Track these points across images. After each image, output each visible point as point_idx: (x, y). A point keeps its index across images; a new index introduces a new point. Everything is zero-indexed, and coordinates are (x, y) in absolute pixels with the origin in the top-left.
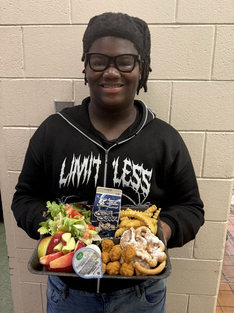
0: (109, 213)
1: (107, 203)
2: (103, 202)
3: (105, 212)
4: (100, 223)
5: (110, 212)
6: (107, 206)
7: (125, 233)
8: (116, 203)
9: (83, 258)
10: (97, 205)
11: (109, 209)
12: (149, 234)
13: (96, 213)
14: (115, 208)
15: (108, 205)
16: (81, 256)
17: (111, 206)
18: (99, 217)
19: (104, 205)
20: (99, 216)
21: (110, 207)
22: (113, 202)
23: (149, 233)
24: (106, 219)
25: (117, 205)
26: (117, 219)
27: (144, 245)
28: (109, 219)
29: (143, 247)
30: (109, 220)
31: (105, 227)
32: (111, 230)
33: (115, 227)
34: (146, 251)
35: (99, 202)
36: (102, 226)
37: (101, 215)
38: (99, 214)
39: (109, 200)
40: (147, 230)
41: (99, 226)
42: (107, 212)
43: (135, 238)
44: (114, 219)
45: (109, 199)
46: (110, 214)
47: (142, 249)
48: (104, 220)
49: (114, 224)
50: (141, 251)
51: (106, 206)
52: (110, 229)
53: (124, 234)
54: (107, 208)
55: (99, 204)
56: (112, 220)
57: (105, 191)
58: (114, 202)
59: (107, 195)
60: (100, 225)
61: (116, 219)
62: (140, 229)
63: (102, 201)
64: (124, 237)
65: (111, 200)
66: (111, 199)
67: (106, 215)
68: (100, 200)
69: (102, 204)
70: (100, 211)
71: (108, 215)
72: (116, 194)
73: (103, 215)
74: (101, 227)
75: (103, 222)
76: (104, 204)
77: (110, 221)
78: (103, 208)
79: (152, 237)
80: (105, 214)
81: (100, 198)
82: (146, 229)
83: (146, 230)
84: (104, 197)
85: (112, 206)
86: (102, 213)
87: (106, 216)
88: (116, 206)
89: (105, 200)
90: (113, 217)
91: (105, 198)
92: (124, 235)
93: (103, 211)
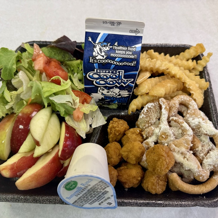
0: (116, 73)
1: (112, 55)
2: (103, 54)
3: (109, 72)
4: (99, 88)
5: (119, 72)
6: (112, 62)
7: (148, 108)
8: (130, 53)
9: (77, 187)
10: (91, 60)
11: (117, 68)
12: (195, 112)
13: (91, 74)
14: (130, 64)
15: (113, 59)
16: (74, 186)
17: (120, 61)
18: (98, 81)
19: (106, 59)
20: (97, 79)
21: (118, 64)
22: (124, 52)
23: (194, 110)
24: (111, 83)
25: (132, 57)
26: (132, 82)
27: (187, 141)
28: (116, 82)
29: (187, 145)
30: (117, 84)
31: (110, 93)
32: (120, 97)
33: (128, 93)
34: (192, 152)
35: (94, 53)
36: (105, 92)
37: (101, 78)
38: (96, 76)
39: (116, 48)
40: (191, 103)
41: (98, 92)
42: (112, 72)
43: (169, 122)
44: (127, 83)
45: (116, 44)
46: (119, 75)
47: (183, 149)
48: (107, 85)
49: (126, 90)
50: (182, 153)
51: (109, 61)
52: (120, 95)
53: (145, 109)
54: (113, 66)
55: (94, 58)
56: (122, 84)
57: (105, 25)
58: (127, 50)
59: (109, 35)
60: (101, 91)
61: (130, 82)
62: (176, 102)
63: (100, 49)
64: (145, 115)
65: (121, 48)
66: (119, 45)
67: (110, 77)
68: (97, 49)
69: (102, 58)
70: (98, 71)
71: (114, 76)
72: (131, 31)
73: (105, 77)
74: (102, 94)
75: (106, 87)
76: (105, 57)
77: (118, 86)
78: (104, 66)
79: (201, 120)
80: (108, 76)
81: (95, 42)
82: (189, 101)
83: (189, 104)
84: (105, 41)
85: (123, 60)
86: (101, 74)
87: (110, 79)
88: (131, 60)
89: (108, 49)
90: (124, 79)
91: (105, 44)
92: (146, 111)
93: (104, 71)
